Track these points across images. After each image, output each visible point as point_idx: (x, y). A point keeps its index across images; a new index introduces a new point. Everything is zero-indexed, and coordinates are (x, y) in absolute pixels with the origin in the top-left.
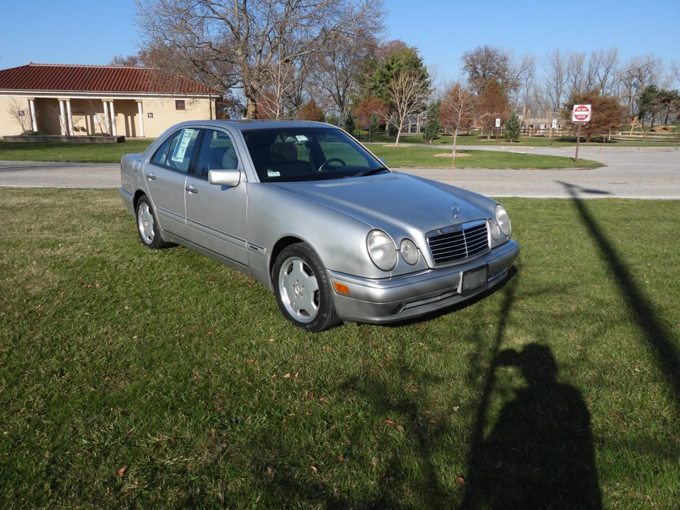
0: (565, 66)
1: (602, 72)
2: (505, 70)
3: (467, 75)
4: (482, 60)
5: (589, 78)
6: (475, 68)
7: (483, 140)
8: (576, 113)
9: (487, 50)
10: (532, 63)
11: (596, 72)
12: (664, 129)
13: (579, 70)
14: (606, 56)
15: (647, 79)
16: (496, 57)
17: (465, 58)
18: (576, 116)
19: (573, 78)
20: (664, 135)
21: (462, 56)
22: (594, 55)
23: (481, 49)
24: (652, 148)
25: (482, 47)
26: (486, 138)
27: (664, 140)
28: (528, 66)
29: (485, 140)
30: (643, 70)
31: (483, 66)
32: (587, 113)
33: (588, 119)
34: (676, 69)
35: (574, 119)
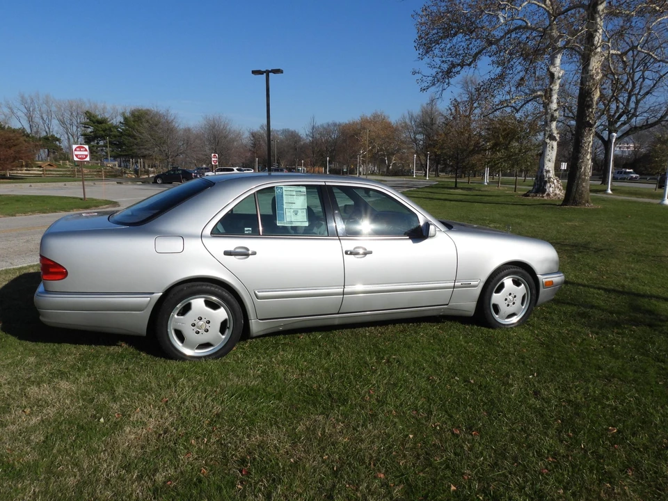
8: (76, 153)
12: (50, 164)
18: (77, 156)
24: (76, 183)
27: (63, 176)
32: (86, 153)
33: (88, 159)
34: (10, 108)
35: (76, 159)
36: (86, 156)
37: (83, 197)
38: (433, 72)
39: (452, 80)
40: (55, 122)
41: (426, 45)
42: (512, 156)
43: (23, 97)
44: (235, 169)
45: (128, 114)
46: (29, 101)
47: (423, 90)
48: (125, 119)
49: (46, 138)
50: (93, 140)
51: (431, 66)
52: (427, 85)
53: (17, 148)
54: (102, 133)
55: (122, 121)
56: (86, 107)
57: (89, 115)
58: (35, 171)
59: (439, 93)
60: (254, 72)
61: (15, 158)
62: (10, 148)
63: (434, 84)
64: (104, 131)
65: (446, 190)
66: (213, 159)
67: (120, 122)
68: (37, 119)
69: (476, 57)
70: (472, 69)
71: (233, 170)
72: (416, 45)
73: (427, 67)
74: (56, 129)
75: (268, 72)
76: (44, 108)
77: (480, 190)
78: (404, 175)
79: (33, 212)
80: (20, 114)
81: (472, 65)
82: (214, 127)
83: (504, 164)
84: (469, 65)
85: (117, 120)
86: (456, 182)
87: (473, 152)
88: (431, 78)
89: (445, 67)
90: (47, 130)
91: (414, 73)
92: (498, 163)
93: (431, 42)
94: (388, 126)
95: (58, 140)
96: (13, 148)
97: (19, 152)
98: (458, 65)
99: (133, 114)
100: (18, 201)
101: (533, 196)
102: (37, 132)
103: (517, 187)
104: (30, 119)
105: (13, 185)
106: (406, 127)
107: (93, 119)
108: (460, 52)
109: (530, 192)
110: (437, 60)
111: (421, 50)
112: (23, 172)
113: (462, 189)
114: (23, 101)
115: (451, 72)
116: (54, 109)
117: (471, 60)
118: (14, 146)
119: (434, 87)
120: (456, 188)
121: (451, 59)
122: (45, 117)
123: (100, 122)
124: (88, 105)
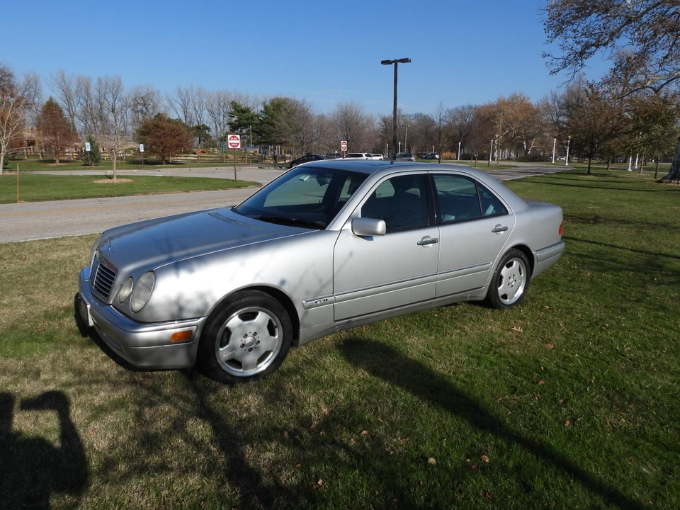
0: (73, 88)
1: (111, 100)
2: (11, 87)
5: (99, 101)
7: (51, 165)
8: (230, 142)
10: (36, 83)
11: (105, 98)
12: (203, 152)
13: (88, 93)
14: (111, 83)
15: (150, 107)
18: (231, 144)
19: (82, 101)
22: (100, 81)
24: (225, 168)
26: (53, 161)
27: (213, 161)
28: (33, 84)
29: (54, 164)
30: (146, 99)
32: (238, 142)
33: (239, 147)
34: (169, 101)
35: (230, 147)
36: (238, 144)
37: (234, 179)
38: (565, 54)
39: (585, 62)
40: (205, 112)
41: (558, 26)
42: (653, 140)
43: (179, 90)
44: (364, 154)
45: (268, 103)
46: (184, 94)
47: (554, 72)
48: (266, 108)
49: (198, 128)
50: (237, 129)
51: (563, 48)
52: (557, 67)
53: (179, 138)
54: (245, 121)
55: (263, 109)
56: (231, 99)
57: (234, 105)
58: (192, 157)
59: (571, 75)
60: (384, 62)
61: (177, 146)
62: (174, 137)
63: (565, 66)
64: (247, 120)
65: (575, 176)
66: (343, 146)
67: (261, 111)
68: (191, 110)
69: (613, 35)
70: (609, 49)
71: (362, 156)
72: (546, 27)
73: (558, 48)
74: (206, 119)
75: (396, 62)
76: (197, 99)
77: (616, 177)
78: (543, 161)
79: (201, 189)
80: (177, 106)
81: (609, 45)
82: (346, 114)
83: (643, 148)
84: (605, 44)
85: (258, 109)
86: (589, 167)
87: (610, 136)
88: (562, 61)
89: (578, 48)
90: (199, 119)
91: (544, 56)
92: (636, 148)
93: (563, 22)
94: (527, 108)
95: (208, 129)
96: (176, 138)
97: (181, 141)
98: (593, 45)
99: (272, 103)
100: (186, 181)
101: (667, 183)
102: (191, 122)
103: (658, 173)
104: (185, 110)
105: (177, 169)
106: (548, 108)
107: (237, 108)
108: (596, 31)
109: (664, 178)
110: (570, 41)
111: (551, 32)
112: (181, 158)
113: (595, 175)
114: (180, 93)
115: (585, 53)
116: (205, 100)
117: (607, 39)
119: (565, 70)
120: (589, 173)
121: (586, 39)
122: (197, 107)
123: (243, 111)
124: (233, 95)
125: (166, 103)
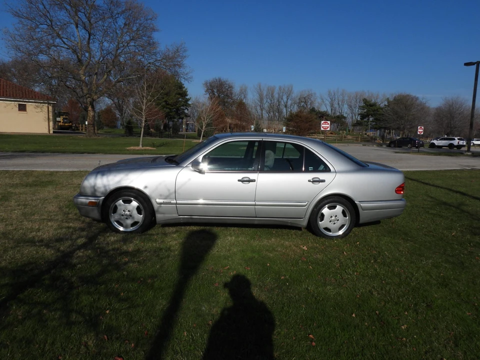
0: (265, 93)
1: (285, 99)
2: (231, 94)
3: (208, 96)
4: (217, 87)
5: (278, 101)
6: (213, 91)
8: (323, 126)
9: (220, 80)
10: (245, 91)
11: (282, 99)
13: (273, 96)
14: (286, 89)
15: (309, 103)
16: (226, 85)
17: (206, 84)
19: (269, 101)
20: (331, 137)
21: (204, 83)
22: (280, 88)
23: (217, 80)
25: (217, 78)
28: (244, 91)
30: (307, 98)
31: (218, 91)
32: (328, 126)
34: (322, 99)
35: (322, 129)
36: (328, 127)
40: (346, 106)
43: (330, 92)
45: (391, 99)
46: (333, 94)
48: (389, 102)
49: (338, 117)
50: (365, 118)
54: (372, 112)
56: (366, 97)
57: (365, 101)
60: (466, 64)
64: (373, 111)
66: (419, 130)
67: (385, 105)
68: (336, 106)
74: (346, 111)
75: (478, 63)
76: (340, 99)
80: (327, 102)
82: (451, 106)
85: (383, 104)
90: (340, 112)
95: (345, 118)
102: (334, 113)
104: (332, 105)
107: (367, 103)
114: (330, 94)
116: (346, 98)
118: (310, 122)
122: (340, 103)
123: (371, 105)
124: (367, 94)
125: (319, 100)
